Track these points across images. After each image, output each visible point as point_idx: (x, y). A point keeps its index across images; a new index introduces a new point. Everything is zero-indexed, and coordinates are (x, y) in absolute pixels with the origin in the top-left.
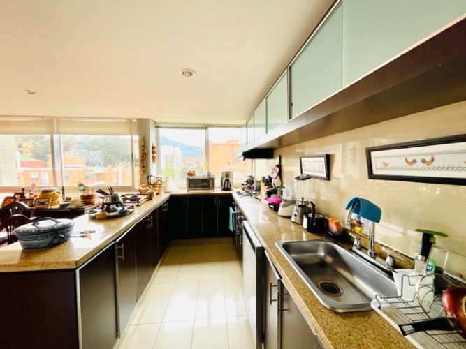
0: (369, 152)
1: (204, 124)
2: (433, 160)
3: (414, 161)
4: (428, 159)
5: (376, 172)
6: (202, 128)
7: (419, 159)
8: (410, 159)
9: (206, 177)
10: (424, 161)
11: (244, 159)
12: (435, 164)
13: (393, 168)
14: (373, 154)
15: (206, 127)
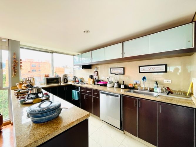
0: (139, 67)
1: (52, 51)
2: (154, 69)
3: (151, 69)
4: (153, 68)
5: (141, 71)
6: (51, 53)
7: (151, 68)
8: (150, 69)
9: (56, 77)
10: (152, 69)
11: (82, 69)
12: (155, 69)
13: (145, 70)
14: (141, 67)
15: (52, 52)
